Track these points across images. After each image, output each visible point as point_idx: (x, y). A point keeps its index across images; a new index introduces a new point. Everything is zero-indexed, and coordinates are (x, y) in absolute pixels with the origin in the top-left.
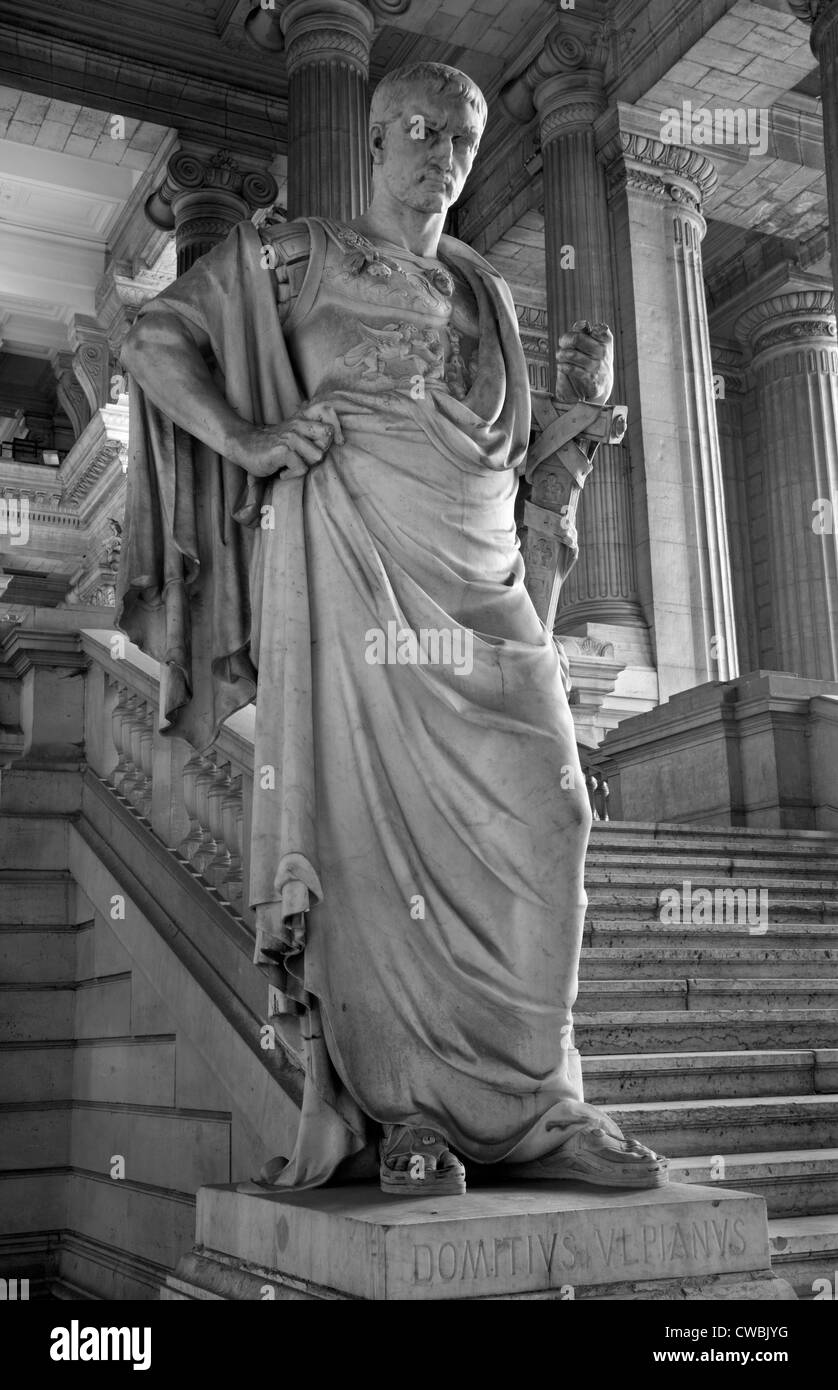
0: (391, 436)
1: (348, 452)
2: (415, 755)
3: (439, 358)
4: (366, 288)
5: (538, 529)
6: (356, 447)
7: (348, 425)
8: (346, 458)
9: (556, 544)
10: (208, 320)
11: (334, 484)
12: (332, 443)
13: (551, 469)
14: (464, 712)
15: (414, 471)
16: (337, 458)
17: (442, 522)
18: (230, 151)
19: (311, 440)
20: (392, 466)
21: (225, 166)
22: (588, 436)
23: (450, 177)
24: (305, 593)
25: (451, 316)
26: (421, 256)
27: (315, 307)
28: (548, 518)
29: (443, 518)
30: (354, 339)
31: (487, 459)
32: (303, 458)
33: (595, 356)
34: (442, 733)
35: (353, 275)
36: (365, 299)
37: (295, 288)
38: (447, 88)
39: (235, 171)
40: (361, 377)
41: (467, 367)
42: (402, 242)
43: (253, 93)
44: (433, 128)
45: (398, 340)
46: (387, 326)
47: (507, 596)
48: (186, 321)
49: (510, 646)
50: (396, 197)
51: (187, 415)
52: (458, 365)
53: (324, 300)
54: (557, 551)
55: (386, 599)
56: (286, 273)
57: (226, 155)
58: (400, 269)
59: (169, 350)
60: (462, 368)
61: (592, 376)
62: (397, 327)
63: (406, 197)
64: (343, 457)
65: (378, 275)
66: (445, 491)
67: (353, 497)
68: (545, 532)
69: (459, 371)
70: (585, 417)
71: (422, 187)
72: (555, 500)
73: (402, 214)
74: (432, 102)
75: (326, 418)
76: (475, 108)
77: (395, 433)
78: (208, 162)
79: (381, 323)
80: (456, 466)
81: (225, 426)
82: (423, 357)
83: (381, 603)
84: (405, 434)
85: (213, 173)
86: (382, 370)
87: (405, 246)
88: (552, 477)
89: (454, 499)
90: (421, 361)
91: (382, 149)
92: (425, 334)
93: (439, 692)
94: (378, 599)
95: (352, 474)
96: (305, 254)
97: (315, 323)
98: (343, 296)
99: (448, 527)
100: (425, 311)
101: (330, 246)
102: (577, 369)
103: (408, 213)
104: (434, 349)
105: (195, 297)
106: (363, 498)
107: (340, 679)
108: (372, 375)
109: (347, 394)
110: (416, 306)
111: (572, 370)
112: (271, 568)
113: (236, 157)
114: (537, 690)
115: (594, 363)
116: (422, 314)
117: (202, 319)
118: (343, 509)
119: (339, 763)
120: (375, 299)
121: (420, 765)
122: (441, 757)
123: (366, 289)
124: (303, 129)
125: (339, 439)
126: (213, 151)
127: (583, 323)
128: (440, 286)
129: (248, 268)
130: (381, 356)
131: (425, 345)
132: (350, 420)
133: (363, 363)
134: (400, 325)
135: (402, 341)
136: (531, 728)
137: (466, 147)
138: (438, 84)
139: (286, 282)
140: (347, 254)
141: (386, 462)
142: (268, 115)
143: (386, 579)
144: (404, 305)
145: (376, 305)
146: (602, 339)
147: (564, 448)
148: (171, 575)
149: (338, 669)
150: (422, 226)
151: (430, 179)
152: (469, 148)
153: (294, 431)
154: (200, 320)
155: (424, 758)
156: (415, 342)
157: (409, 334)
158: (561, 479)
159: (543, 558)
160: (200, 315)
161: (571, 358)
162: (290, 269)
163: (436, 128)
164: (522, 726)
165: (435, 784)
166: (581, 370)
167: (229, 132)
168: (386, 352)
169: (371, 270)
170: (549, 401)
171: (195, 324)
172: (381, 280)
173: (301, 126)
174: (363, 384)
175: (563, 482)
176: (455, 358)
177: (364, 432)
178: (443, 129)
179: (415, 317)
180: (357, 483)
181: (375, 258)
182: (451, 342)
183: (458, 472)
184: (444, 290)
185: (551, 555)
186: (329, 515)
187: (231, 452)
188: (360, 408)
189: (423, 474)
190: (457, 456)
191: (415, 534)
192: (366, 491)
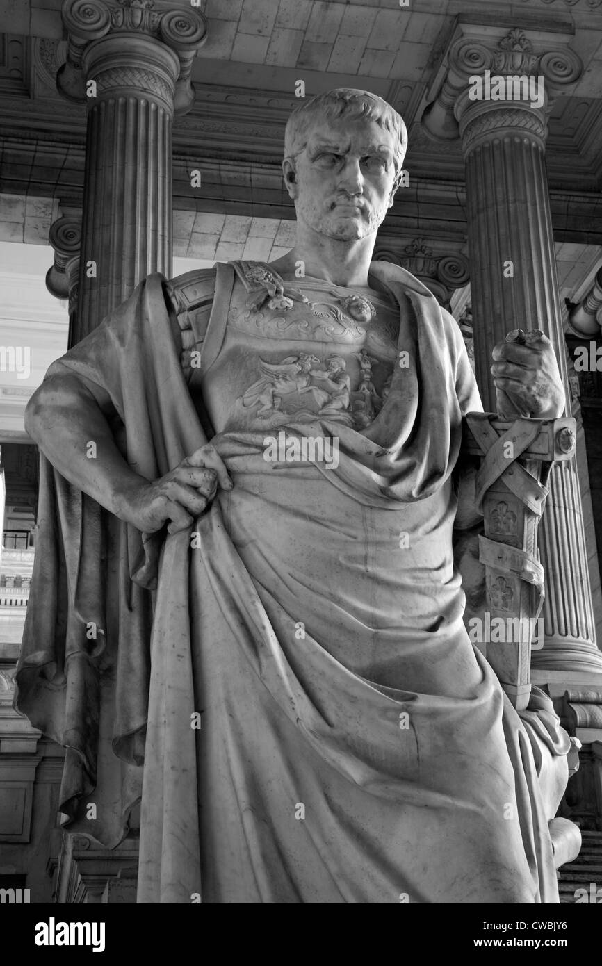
0: (280, 475)
1: (235, 497)
2: (317, 840)
3: (342, 386)
4: (267, 323)
5: (493, 565)
6: (246, 491)
7: (234, 468)
8: (234, 503)
9: (517, 582)
10: (105, 376)
11: (219, 535)
12: (217, 488)
13: (500, 497)
14: (365, 784)
15: (307, 511)
16: (225, 505)
17: (340, 565)
18: (423, 239)
19: (195, 489)
20: (280, 506)
21: (419, 254)
22: (531, 455)
23: (363, 201)
24: (187, 655)
25: (366, 342)
26: (344, 285)
27: (222, 352)
28: (502, 551)
29: (341, 559)
30: (253, 377)
31: (389, 490)
32: (186, 509)
33: (530, 366)
34: (350, 811)
35: (253, 312)
36: (264, 336)
37: (199, 334)
38: (348, 109)
39: (429, 257)
40: (257, 416)
41: (379, 394)
42: (323, 274)
43: (443, 182)
44: (337, 153)
45: (295, 373)
46: (286, 360)
47: (430, 644)
48: (85, 381)
49: (424, 702)
50: (312, 229)
51: (79, 476)
52: (367, 392)
53: (231, 343)
54: (518, 589)
55: (270, 655)
56: (188, 319)
57: (420, 243)
58: (306, 300)
59: (64, 411)
60: (372, 396)
61: (529, 389)
62: (295, 359)
63: (321, 227)
64: (231, 502)
65: (277, 308)
66: (344, 529)
67: (237, 546)
68: (500, 568)
69: (368, 399)
70: (525, 435)
71: (334, 215)
72: (509, 531)
73: (321, 245)
74: (332, 127)
75: (209, 463)
76: (384, 126)
77: (283, 471)
78: (403, 253)
79: (277, 358)
80: (355, 500)
81: (113, 483)
82: (323, 388)
83: (264, 661)
84: (294, 471)
85: (408, 262)
86: (277, 406)
87: (327, 277)
88: (501, 505)
89: (355, 538)
90: (320, 392)
91: (296, 183)
92: (328, 363)
93: (334, 761)
94: (262, 656)
95: (239, 520)
96: (209, 298)
97: (222, 366)
98: (246, 335)
99: (348, 569)
100: (328, 339)
101: (238, 286)
102: (511, 383)
103: (328, 244)
104: (336, 379)
105: (92, 355)
106: (250, 545)
107: (227, 752)
108: (267, 412)
109: (237, 435)
110: (318, 335)
111: (506, 385)
112: (160, 631)
113: (429, 244)
114: (460, 753)
115: (529, 374)
116: (326, 343)
117: (98, 374)
118: (225, 558)
119: (232, 854)
120: (273, 334)
121: (324, 852)
122: (348, 842)
123: (264, 324)
124: (481, 206)
125: (226, 483)
126: (407, 242)
127: (516, 333)
128: (353, 312)
129: (147, 319)
130: (277, 391)
131: (326, 375)
132: (235, 462)
133: (259, 401)
134: (298, 357)
135: (300, 373)
136: (449, 800)
137: (379, 167)
138: (337, 108)
139: (189, 328)
140: (251, 293)
141: (274, 504)
142: (459, 200)
143: (270, 632)
144: (304, 336)
145: (276, 339)
146: (537, 347)
147: (508, 471)
148: (72, 648)
149: (225, 741)
150: (344, 256)
151: (341, 205)
152: (383, 169)
153: (175, 480)
154: (96, 377)
155: (327, 843)
156: (314, 373)
157: (308, 366)
158: (512, 507)
159: (504, 598)
160: (96, 372)
161: (504, 372)
162: (191, 314)
163: (339, 152)
164: (438, 799)
165: (342, 875)
166: (516, 383)
167: (421, 222)
168: (282, 387)
169: (271, 305)
170: (487, 421)
171: (93, 382)
172: (281, 313)
173: (478, 204)
174: (259, 423)
175: (515, 510)
176: (364, 385)
177: (252, 473)
178: (347, 151)
179: (317, 347)
180: (244, 529)
181: (277, 292)
182: (361, 368)
183: (359, 507)
184: (358, 316)
185: (512, 594)
186: (212, 567)
187: (118, 510)
188: (247, 448)
189: (317, 513)
190: (357, 490)
191: (309, 580)
192: (254, 537)
